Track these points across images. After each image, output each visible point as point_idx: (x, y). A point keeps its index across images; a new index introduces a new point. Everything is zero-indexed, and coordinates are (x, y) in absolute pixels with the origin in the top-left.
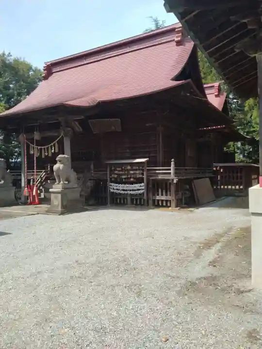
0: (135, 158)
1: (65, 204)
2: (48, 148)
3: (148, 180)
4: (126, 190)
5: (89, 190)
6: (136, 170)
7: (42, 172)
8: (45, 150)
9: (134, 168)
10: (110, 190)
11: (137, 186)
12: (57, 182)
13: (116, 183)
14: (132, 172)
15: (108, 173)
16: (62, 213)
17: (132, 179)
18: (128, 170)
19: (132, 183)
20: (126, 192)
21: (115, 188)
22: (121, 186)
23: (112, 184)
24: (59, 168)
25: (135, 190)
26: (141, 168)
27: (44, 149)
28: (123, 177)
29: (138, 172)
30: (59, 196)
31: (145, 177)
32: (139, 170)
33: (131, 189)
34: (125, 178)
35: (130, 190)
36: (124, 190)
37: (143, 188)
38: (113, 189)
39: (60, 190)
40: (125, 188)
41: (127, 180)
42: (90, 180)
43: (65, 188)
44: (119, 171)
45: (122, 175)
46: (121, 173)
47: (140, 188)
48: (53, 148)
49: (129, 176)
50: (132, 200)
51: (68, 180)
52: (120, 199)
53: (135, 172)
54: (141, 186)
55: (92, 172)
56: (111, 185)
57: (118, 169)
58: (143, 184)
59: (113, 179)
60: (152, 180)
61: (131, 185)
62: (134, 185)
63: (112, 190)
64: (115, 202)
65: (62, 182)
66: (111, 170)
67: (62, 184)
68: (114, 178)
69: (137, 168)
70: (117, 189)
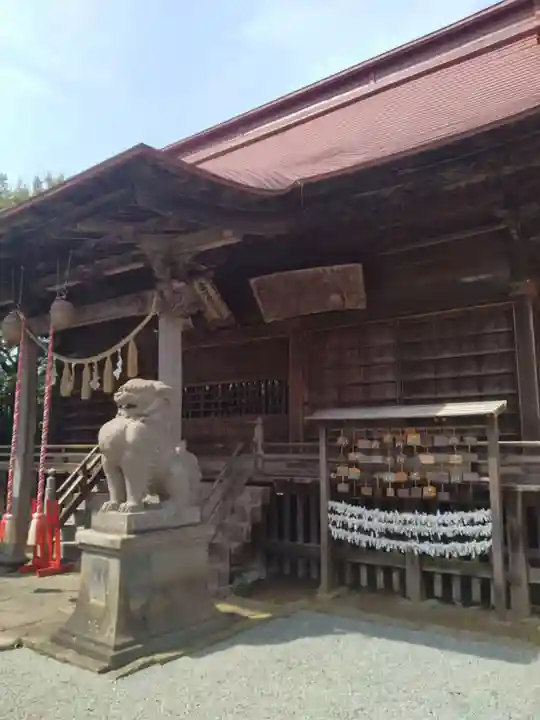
0: (442, 401)
1: (135, 605)
2: (101, 364)
3: (507, 495)
4: (402, 537)
5: (247, 526)
6: (450, 449)
7: (89, 450)
8: (92, 370)
9: (439, 441)
10: (330, 531)
11: (454, 521)
12: (113, 501)
13: (355, 503)
14: (427, 459)
15: (322, 456)
16: (119, 661)
17: (429, 491)
18: (409, 450)
19: (428, 507)
20: (403, 545)
21: (350, 522)
22: (378, 519)
23: (340, 506)
24: (123, 433)
25: (445, 539)
26: (471, 441)
27: (91, 365)
28: (390, 477)
29: (456, 458)
30: (114, 565)
31: (492, 481)
32: (462, 448)
33: (426, 531)
34: (396, 485)
35: (422, 539)
36: (389, 535)
37: (487, 530)
38: (345, 526)
39: (117, 538)
40: (396, 528)
41: (403, 493)
42: (250, 483)
43: (138, 530)
44: (369, 452)
45: (383, 468)
46: (377, 459)
47: (469, 530)
48: (120, 363)
49: (415, 476)
50: (427, 579)
51: (160, 489)
52: (371, 569)
53: (442, 457)
54: (472, 523)
55: (260, 452)
56: (333, 511)
57: (363, 444)
58: (480, 515)
59: (343, 488)
60: (525, 494)
61: (424, 517)
62: (438, 517)
63: (337, 533)
64: (348, 579)
65: (130, 503)
66: (333, 450)
67: (133, 509)
68: (347, 481)
69: (454, 440)
70: (361, 530)
